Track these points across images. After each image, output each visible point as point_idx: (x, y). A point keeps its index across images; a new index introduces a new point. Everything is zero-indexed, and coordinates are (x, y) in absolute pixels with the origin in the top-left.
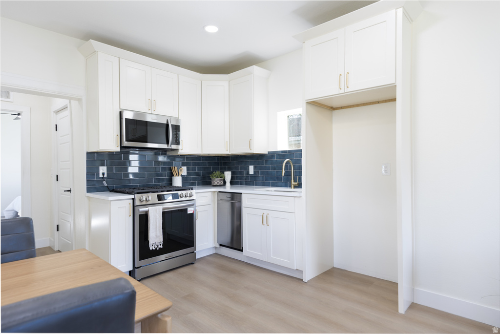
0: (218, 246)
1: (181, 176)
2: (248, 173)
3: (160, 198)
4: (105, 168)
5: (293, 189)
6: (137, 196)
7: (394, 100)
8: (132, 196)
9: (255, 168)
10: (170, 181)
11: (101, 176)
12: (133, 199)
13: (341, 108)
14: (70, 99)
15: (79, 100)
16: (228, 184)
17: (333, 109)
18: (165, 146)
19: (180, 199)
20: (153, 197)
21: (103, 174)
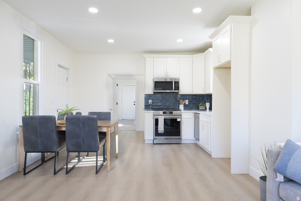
0: (195, 139)
1: (185, 104)
3: (164, 113)
4: (151, 100)
11: (149, 103)
12: (154, 112)
16: (208, 109)
18: (171, 91)
19: (174, 114)
20: (161, 112)
21: (150, 103)
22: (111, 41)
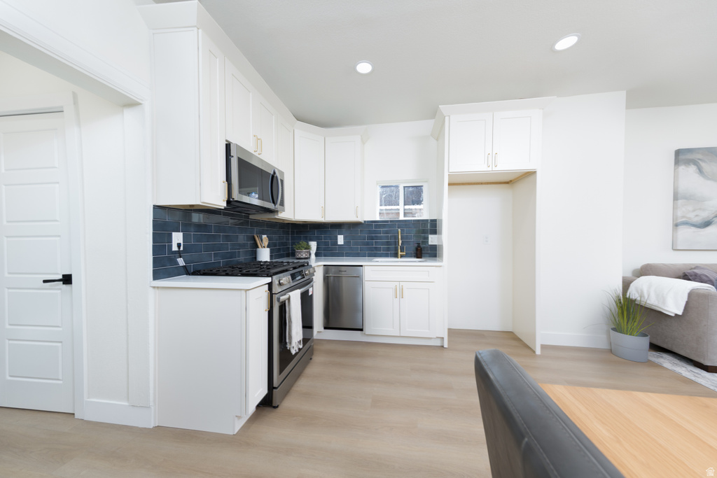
0: (322, 330)
2: (336, 243)
3: (293, 278)
4: (181, 235)
5: (399, 259)
6: (275, 278)
9: (345, 238)
11: (175, 248)
12: (270, 284)
16: (313, 256)
18: (272, 206)
21: (179, 245)
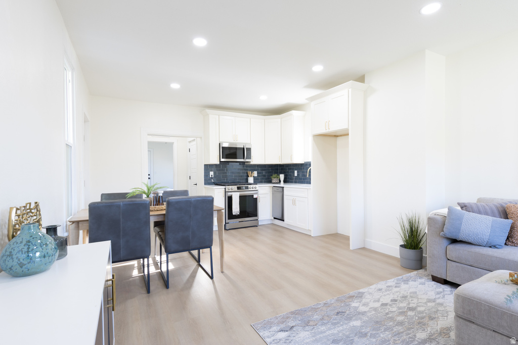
0: (273, 218)
1: (254, 177)
2: (294, 175)
3: (239, 188)
4: (213, 172)
6: (227, 187)
7: (348, 135)
8: (225, 187)
9: (298, 172)
10: (247, 180)
11: (211, 176)
12: (225, 188)
13: (341, 136)
14: (196, 138)
15: (201, 138)
16: (282, 182)
17: (336, 136)
18: (242, 160)
19: (249, 190)
20: (235, 188)
22: (175, 86)
